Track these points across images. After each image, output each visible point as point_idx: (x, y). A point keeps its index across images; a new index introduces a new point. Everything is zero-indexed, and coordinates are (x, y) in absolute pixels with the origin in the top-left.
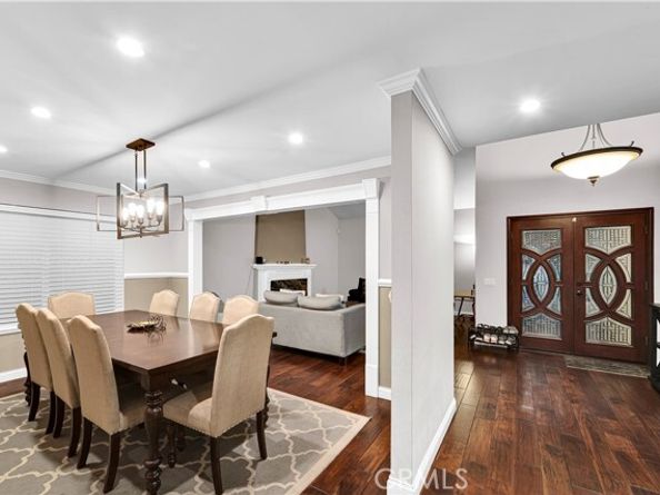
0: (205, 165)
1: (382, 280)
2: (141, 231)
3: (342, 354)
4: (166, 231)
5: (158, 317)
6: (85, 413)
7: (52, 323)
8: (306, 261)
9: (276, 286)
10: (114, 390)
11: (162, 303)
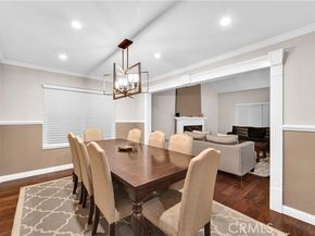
0: (158, 56)
1: (285, 126)
2: (126, 94)
3: (240, 174)
4: (140, 92)
5: (134, 144)
6: (96, 202)
7: (80, 145)
8: (200, 115)
9: (187, 129)
10: (112, 194)
11: (133, 136)
